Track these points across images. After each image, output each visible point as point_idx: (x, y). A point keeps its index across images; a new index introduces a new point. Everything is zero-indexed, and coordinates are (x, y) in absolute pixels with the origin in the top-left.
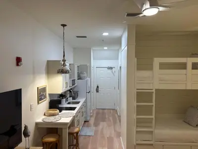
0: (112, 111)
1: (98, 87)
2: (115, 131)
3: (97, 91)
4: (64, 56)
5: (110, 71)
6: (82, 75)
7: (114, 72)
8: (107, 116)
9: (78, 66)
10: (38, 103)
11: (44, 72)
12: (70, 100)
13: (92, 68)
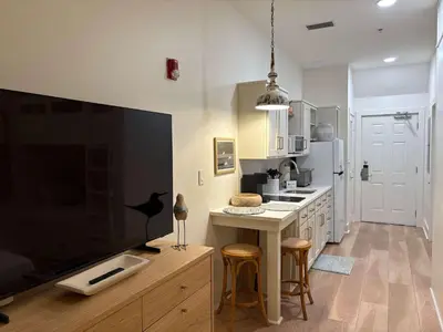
0: (406, 230)
1: (366, 167)
2: (413, 272)
3: (364, 176)
4: (273, 64)
5: (402, 124)
6: (321, 132)
7: (414, 126)
8: (390, 239)
9: (312, 111)
10: (215, 172)
11: (230, 107)
12: (292, 185)
13: (350, 118)
